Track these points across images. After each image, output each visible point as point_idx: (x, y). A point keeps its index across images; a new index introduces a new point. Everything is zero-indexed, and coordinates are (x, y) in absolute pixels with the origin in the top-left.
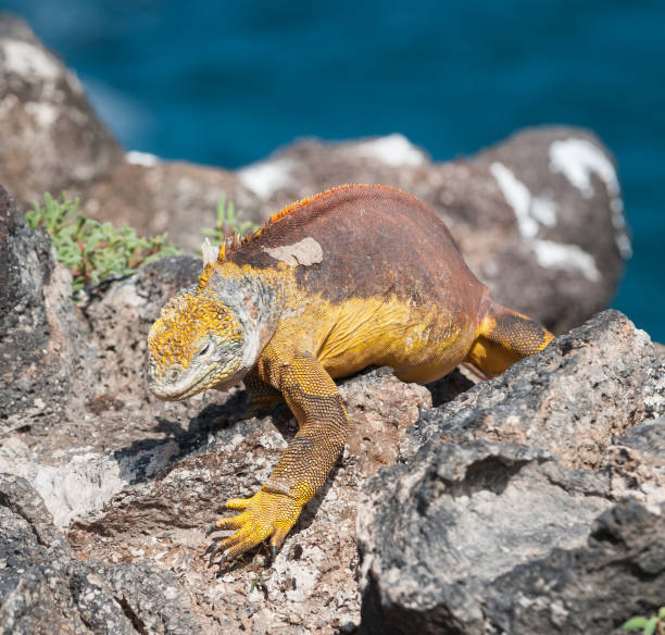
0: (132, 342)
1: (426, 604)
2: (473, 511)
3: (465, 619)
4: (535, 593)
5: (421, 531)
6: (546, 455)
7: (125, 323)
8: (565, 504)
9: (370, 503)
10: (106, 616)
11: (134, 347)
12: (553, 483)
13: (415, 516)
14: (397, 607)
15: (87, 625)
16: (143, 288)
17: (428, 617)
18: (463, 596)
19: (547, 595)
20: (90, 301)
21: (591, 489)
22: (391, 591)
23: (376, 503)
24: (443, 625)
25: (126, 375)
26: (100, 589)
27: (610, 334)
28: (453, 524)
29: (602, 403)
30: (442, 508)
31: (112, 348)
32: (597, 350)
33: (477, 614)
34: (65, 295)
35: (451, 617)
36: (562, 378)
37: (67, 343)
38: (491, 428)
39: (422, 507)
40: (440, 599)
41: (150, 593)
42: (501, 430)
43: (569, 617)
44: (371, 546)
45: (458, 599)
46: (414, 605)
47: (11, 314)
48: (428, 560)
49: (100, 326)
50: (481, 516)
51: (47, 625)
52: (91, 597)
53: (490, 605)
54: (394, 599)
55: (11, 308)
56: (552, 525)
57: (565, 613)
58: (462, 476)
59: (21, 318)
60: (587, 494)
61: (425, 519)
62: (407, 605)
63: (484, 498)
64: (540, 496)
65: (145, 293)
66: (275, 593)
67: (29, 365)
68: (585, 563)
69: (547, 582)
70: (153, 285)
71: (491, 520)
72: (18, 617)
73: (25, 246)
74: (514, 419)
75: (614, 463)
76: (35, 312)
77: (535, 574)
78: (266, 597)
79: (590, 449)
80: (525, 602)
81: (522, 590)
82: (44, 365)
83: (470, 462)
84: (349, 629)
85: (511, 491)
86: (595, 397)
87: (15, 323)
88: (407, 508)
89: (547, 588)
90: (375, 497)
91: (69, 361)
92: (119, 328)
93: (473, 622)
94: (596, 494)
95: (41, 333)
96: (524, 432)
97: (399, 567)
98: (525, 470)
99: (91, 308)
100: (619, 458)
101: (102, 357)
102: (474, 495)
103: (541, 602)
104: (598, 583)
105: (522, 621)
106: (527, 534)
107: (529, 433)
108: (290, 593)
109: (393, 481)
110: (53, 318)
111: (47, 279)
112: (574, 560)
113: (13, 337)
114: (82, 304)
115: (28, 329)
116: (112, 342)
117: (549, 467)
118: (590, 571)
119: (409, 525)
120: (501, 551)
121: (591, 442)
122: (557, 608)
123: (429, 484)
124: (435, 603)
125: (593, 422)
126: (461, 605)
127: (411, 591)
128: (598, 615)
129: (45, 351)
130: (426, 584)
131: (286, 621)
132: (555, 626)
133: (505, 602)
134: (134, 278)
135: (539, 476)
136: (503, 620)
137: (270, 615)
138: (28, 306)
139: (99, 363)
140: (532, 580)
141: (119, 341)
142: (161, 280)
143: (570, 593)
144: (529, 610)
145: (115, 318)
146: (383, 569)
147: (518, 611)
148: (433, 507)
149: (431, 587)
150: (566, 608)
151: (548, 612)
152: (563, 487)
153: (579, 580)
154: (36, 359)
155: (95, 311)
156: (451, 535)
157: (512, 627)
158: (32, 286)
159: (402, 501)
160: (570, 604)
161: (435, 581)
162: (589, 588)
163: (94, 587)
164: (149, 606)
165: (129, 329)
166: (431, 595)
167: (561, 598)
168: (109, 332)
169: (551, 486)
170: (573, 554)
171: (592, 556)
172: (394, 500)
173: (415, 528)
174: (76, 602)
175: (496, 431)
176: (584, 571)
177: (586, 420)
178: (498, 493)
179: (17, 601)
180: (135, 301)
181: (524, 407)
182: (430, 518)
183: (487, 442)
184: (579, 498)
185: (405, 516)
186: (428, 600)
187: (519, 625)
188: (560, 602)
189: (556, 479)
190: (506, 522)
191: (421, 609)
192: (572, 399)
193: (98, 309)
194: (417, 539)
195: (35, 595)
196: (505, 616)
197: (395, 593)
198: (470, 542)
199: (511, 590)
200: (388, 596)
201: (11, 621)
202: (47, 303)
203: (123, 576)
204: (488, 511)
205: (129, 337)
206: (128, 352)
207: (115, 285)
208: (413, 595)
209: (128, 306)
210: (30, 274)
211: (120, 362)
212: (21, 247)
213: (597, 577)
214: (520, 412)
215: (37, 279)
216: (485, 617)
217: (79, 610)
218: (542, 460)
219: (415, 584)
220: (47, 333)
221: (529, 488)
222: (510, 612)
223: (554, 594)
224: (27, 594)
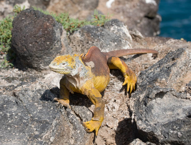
0: (78, 45)
1: (148, 131)
2: (156, 102)
3: (157, 135)
4: (174, 130)
5: (146, 111)
6: (172, 90)
7: (77, 40)
8: (177, 100)
9: (133, 100)
10: (75, 121)
11: (79, 46)
12: (174, 96)
13: (144, 106)
14: (141, 131)
15: (71, 123)
16: (81, 33)
17: (149, 134)
18: (157, 129)
19: (177, 130)
20: (70, 35)
21: (183, 97)
22: (140, 127)
23: (134, 101)
24: (152, 136)
25: (77, 52)
26: (73, 115)
27: (182, 55)
28: (153, 108)
29: (182, 72)
30: (150, 105)
31: (75, 46)
32: (180, 60)
33: (160, 133)
34: (65, 37)
35: (154, 134)
36: (173, 68)
37: (66, 48)
38: (159, 82)
39: (146, 104)
40: (151, 130)
41: (84, 113)
42: (161, 82)
43: (182, 136)
44: (134, 112)
45: (156, 130)
46: (145, 131)
47: (54, 44)
48: (148, 119)
49: (72, 41)
50: (158, 104)
51: (62, 127)
52: (71, 117)
53: (163, 131)
54: (141, 129)
55: (54, 42)
56: (174, 106)
57: (181, 135)
58: (154, 96)
59: (56, 44)
60: (182, 98)
61: (146, 107)
62: (144, 130)
63: (159, 100)
64: (171, 99)
65: (81, 34)
66: (110, 110)
67: (58, 54)
68: (186, 123)
69: (176, 127)
70: (83, 33)
71: (160, 105)
72: (55, 126)
73: (57, 28)
74: (164, 79)
75: (187, 90)
76: (59, 43)
77: (174, 125)
78: (108, 110)
79: (180, 83)
80: (172, 132)
81: (171, 128)
82: (61, 54)
83: (156, 93)
84: (127, 119)
85: (164, 97)
86: (180, 71)
87: (55, 45)
88: (142, 104)
89: (177, 129)
90: (134, 99)
91: (66, 52)
92: (76, 41)
93: (159, 135)
94: (184, 98)
95: (60, 46)
96: (166, 82)
97: (141, 120)
98: (168, 93)
99: (70, 36)
100: (189, 89)
101: (73, 47)
102: (156, 99)
103: (175, 132)
104: (189, 127)
105: (171, 136)
106: (169, 108)
107: (167, 83)
108: (114, 110)
109: (138, 96)
110: (63, 43)
111: (61, 34)
112: (183, 122)
113: (55, 48)
114: (68, 35)
115: (58, 46)
116: (75, 44)
117: (173, 92)
118: (187, 125)
119: (143, 108)
120: (163, 113)
121: (180, 81)
122: (179, 133)
123: (147, 99)
124: (150, 131)
125: (180, 77)
126: (156, 131)
127: (144, 127)
128: (188, 134)
129: (61, 51)
130: (148, 126)
131: (113, 116)
132: (179, 137)
133: (167, 131)
134: (79, 31)
135: (171, 94)
136: (166, 135)
137: (110, 115)
138: (58, 41)
139: (72, 49)
140: (173, 126)
141: (76, 44)
142: (84, 32)
143: (182, 130)
144: (172, 133)
145: (75, 39)
146: (137, 120)
147: (170, 134)
148: (148, 105)
149: (149, 127)
150: (181, 134)
151: (177, 134)
152: (176, 97)
153: (184, 127)
154: (59, 53)
155: (71, 37)
156: (153, 111)
157: (168, 137)
158: (58, 37)
159: (140, 101)
160: (182, 133)
161: (150, 125)
162: (187, 129)
163: (72, 114)
164: (84, 116)
165: (78, 42)
166: (149, 129)
167: (180, 131)
168: (74, 42)
169: (173, 96)
170: (183, 121)
171: (187, 122)
172: (138, 100)
173: (144, 110)
174: (68, 117)
175: (160, 82)
176: (185, 125)
177: (178, 76)
178: (162, 98)
179: (55, 123)
180: (79, 36)
181: (166, 76)
182: (147, 107)
183: (159, 88)
184: (180, 99)
185: (141, 106)
186: (148, 130)
187: (170, 137)
188: (180, 132)
189: (174, 95)
190: (164, 105)
191: (146, 132)
192: (176, 72)
193: (72, 37)
194: (145, 113)
195: (59, 120)
196: (167, 134)
197: (141, 127)
198: (156, 112)
199: (168, 128)
200: (139, 127)
201: (54, 128)
202: (61, 40)
203: (78, 109)
204: (160, 103)
205: (78, 44)
206: (78, 47)
207: (75, 32)
208: (145, 129)
209: (78, 37)
210: (58, 34)
211: (76, 49)
212: (56, 28)
213: (188, 126)
214: (165, 78)
215: (59, 35)
216: (162, 134)
217: (69, 119)
218: (171, 91)
219: (145, 126)
220: (62, 47)
221: (169, 97)
222: (168, 133)
223: (178, 130)
224: (57, 121)
